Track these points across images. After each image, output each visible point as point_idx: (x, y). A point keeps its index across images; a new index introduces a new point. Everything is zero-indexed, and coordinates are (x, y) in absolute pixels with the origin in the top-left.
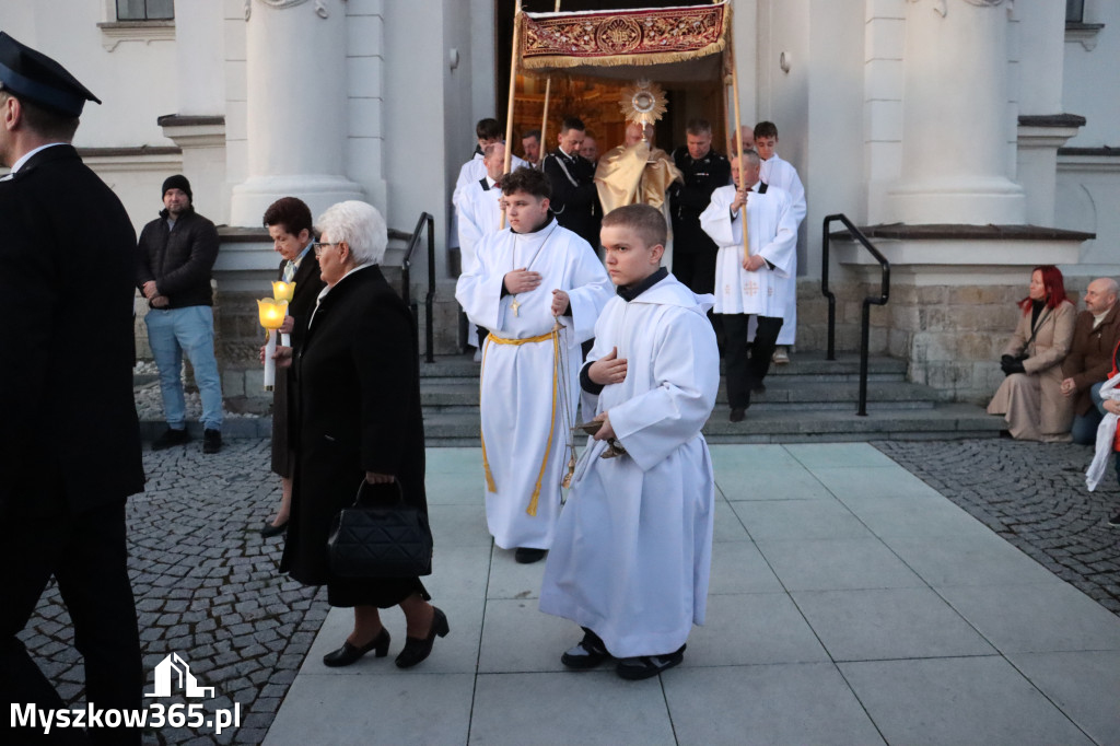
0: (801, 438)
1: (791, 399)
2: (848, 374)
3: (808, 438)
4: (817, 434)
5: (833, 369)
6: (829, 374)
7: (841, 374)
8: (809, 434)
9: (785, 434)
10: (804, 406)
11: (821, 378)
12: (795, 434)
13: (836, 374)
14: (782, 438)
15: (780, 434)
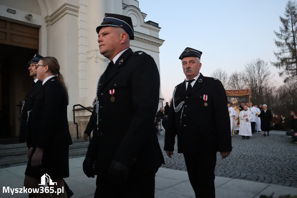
0: (79, 156)
1: (74, 148)
2: (83, 142)
3: (81, 156)
4: (82, 154)
5: (80, 141)
6: (79, 142)
7: (82, 142)
8: (81, 155)
9: (76, 155)
10: (77, 149)
11: (77, 143)
12: (78, 155)
13: (80, 142)
14: (75, 156)
15: (75, 155)
